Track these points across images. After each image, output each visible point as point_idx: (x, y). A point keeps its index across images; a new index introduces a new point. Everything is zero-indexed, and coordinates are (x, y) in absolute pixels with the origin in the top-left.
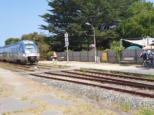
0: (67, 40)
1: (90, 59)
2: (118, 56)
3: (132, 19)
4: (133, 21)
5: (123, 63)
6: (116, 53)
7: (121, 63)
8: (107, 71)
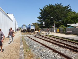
0: (44, 24)
1: (52, 31)
2: (64, 30)
3: (68, 17)
4: (68, 18)
5: (67, 34)
6: (63, 29)
7: (66, 33)
8: (60, 37)
